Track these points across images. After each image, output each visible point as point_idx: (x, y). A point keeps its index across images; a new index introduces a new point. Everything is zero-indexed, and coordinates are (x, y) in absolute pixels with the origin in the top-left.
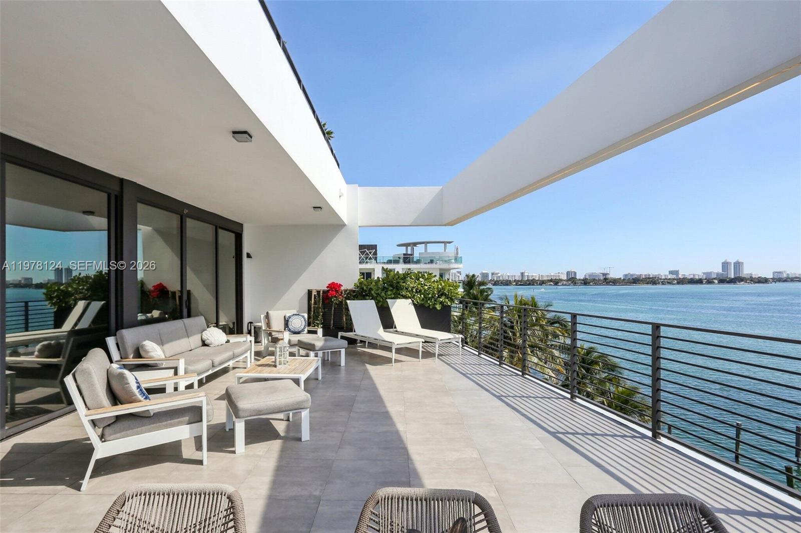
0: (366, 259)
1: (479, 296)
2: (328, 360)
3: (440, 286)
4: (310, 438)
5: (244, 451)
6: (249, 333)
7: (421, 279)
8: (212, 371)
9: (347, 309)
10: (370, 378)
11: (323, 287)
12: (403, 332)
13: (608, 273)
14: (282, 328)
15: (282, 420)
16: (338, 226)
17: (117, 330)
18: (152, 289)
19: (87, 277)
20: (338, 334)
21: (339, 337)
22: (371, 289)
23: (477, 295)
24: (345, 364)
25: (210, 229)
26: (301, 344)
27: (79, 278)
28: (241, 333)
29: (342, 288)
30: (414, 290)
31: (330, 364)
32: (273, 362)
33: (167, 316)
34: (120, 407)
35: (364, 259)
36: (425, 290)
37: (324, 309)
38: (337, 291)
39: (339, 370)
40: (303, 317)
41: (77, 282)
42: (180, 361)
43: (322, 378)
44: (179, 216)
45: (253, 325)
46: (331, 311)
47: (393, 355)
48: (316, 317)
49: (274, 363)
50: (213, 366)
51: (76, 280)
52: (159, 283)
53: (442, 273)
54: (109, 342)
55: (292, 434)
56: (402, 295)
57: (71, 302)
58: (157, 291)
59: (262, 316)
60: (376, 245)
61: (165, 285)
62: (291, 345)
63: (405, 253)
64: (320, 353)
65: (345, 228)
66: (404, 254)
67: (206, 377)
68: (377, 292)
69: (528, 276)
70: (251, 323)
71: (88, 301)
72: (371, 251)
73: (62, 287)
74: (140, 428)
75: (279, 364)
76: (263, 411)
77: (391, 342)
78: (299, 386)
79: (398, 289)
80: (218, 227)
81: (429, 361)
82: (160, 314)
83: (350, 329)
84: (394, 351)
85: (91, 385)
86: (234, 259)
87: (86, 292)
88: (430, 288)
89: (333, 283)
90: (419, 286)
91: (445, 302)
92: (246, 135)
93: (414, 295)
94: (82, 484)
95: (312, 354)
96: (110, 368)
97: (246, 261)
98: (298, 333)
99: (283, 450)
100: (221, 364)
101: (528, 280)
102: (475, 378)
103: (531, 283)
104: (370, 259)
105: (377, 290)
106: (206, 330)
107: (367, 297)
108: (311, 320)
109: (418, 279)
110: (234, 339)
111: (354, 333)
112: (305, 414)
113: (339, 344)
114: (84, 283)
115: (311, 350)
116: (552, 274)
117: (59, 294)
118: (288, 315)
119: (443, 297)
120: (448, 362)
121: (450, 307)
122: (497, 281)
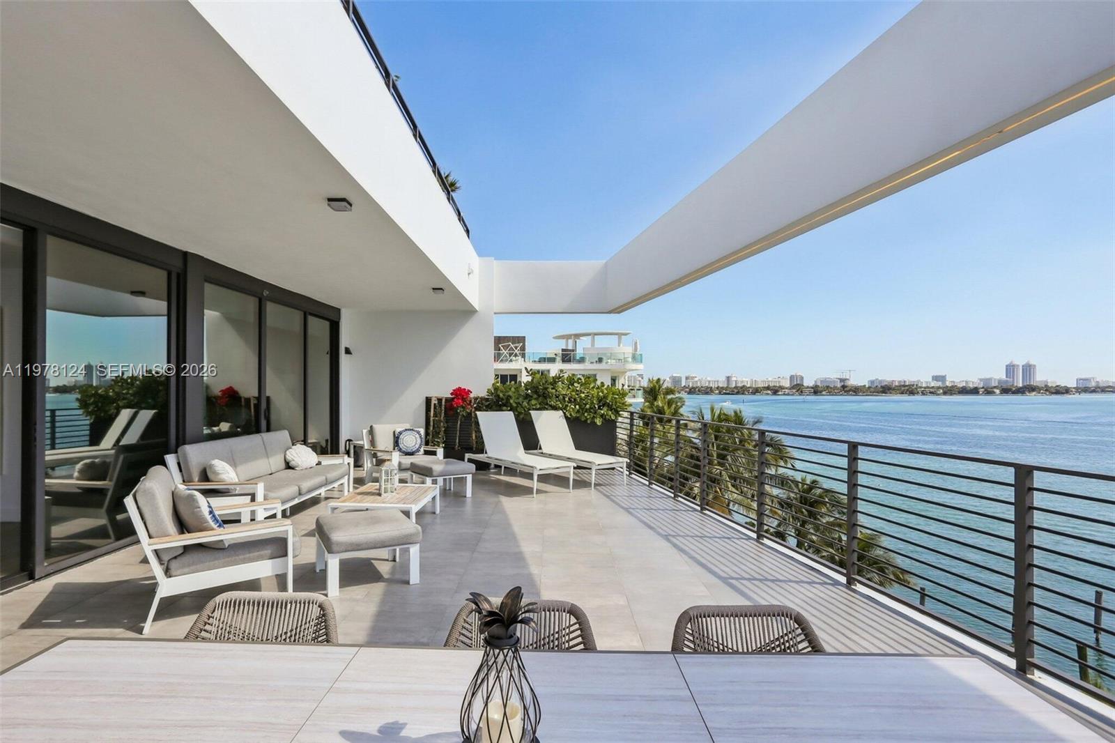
0: (510, 356)
1: (666, 408)
2: (450, 490)
3: (600, 394)
4: (420, 581)
5: (338, 594)
6: (348, 453)
7: (576, 385)
8: (299, 500)
9: (477, 424)
10: (503, 512)
11: (446, 393)
12: (550, 455)
13: (847, 377)
14: (390, 447)
15: (387, 560)
16: (465, 312)
17: (178, 446)
18: (220, 394)
19: (133, 378)
20: (464, 456)
21: (466, 460)
22: (509, 397)
23: (663, 407)
24: (472, 494)
25: (297, 316)
26: (415, 469)
27: (122, 379)
28: (337, 452)
29: (472, 395)
30: (567, 399)
31: (452, 494)
32: (376, 489)
33: (239, 430)
34: (187, 535)
35: (506, 357)
36: (581, 399)
37: (446, 422)
38: (464, 400)
39: (464, 502)
40: (418, 432)
41: (120, 384)
42: (258, 485)
43: (440, 511)
44: (257, 300)
45: (352, 444)
46: (457, 425)
47: (535, 484)
48: (436, 434)
49: (378, 491)
50: (300, 494)
51: (119, 382)
52: (228, 386)
53: (616, 377)
54: (169, 461)
55: (398, 576)
56: (551, 406)
57: (113, 411)
58: (227, 398)
59: (365, 431)
60: (525, 337)
61: (236, 389)
62: (401, 469)
63: (564, 348)
64: (440, 480)
65: (476, 315)
66: (563, 350)
67: (290, 507)
68: (517, 401)
69: (736, 381)
70: (350, 440)
71: (134, 410)
72: (517, 345)
73: (100, 391)
74: (213, 563)
75: (385, 492)
76: (362, 544)
77: (532, 467)
78: (409, 518)
79: (545, 398)
80: (307, 314)
81: (582, 493)
82: (231, 427)
83: (481, 450)
84: (535, 478)
85: (155, 509)
86: (328, 356)
87: (132, 398)
88: (588, 396)
89: (459, 389)
90: (574, 393)
91: (607, 415)
92: (344, 204)
93: (567, 406)
94: (144, 627)
95: (429, 480)
96: (175, 489)
97: (343, 358)
98: (411, 454)
99: (386, 594)
100: (310, 491)
101: (736, 387)
102: (641, 514)
103: (741, 390)
104: (516, 355)
105: (518, 398)
106: (291, 448)
107: (504, 408)
108: (430, 437)
109: (573, 385)
110: (328, 461)
111: (486, 455)
112: (414, 550)
113: (465, 468)
114: (129, 386)
115: (427, 476)
116: (770, 379)
117: (97, 400)
118: (398, 430)
119: (605, 409)
120: (607, 493)
121: (614, 422)
122: (693, 388)
